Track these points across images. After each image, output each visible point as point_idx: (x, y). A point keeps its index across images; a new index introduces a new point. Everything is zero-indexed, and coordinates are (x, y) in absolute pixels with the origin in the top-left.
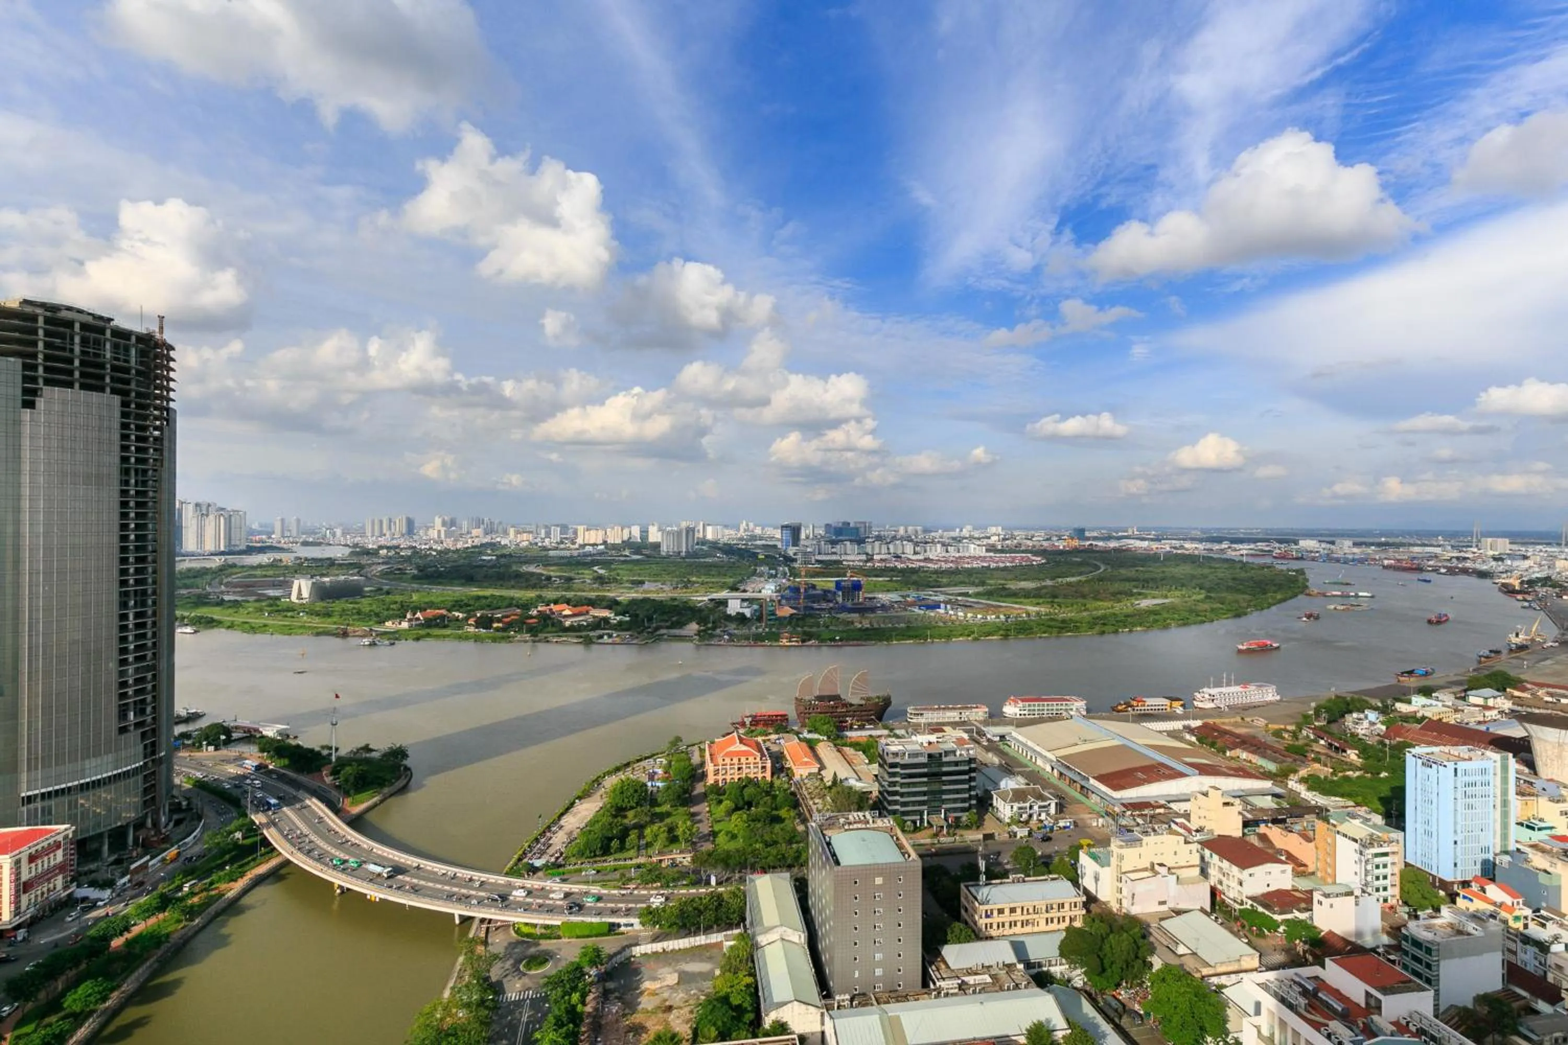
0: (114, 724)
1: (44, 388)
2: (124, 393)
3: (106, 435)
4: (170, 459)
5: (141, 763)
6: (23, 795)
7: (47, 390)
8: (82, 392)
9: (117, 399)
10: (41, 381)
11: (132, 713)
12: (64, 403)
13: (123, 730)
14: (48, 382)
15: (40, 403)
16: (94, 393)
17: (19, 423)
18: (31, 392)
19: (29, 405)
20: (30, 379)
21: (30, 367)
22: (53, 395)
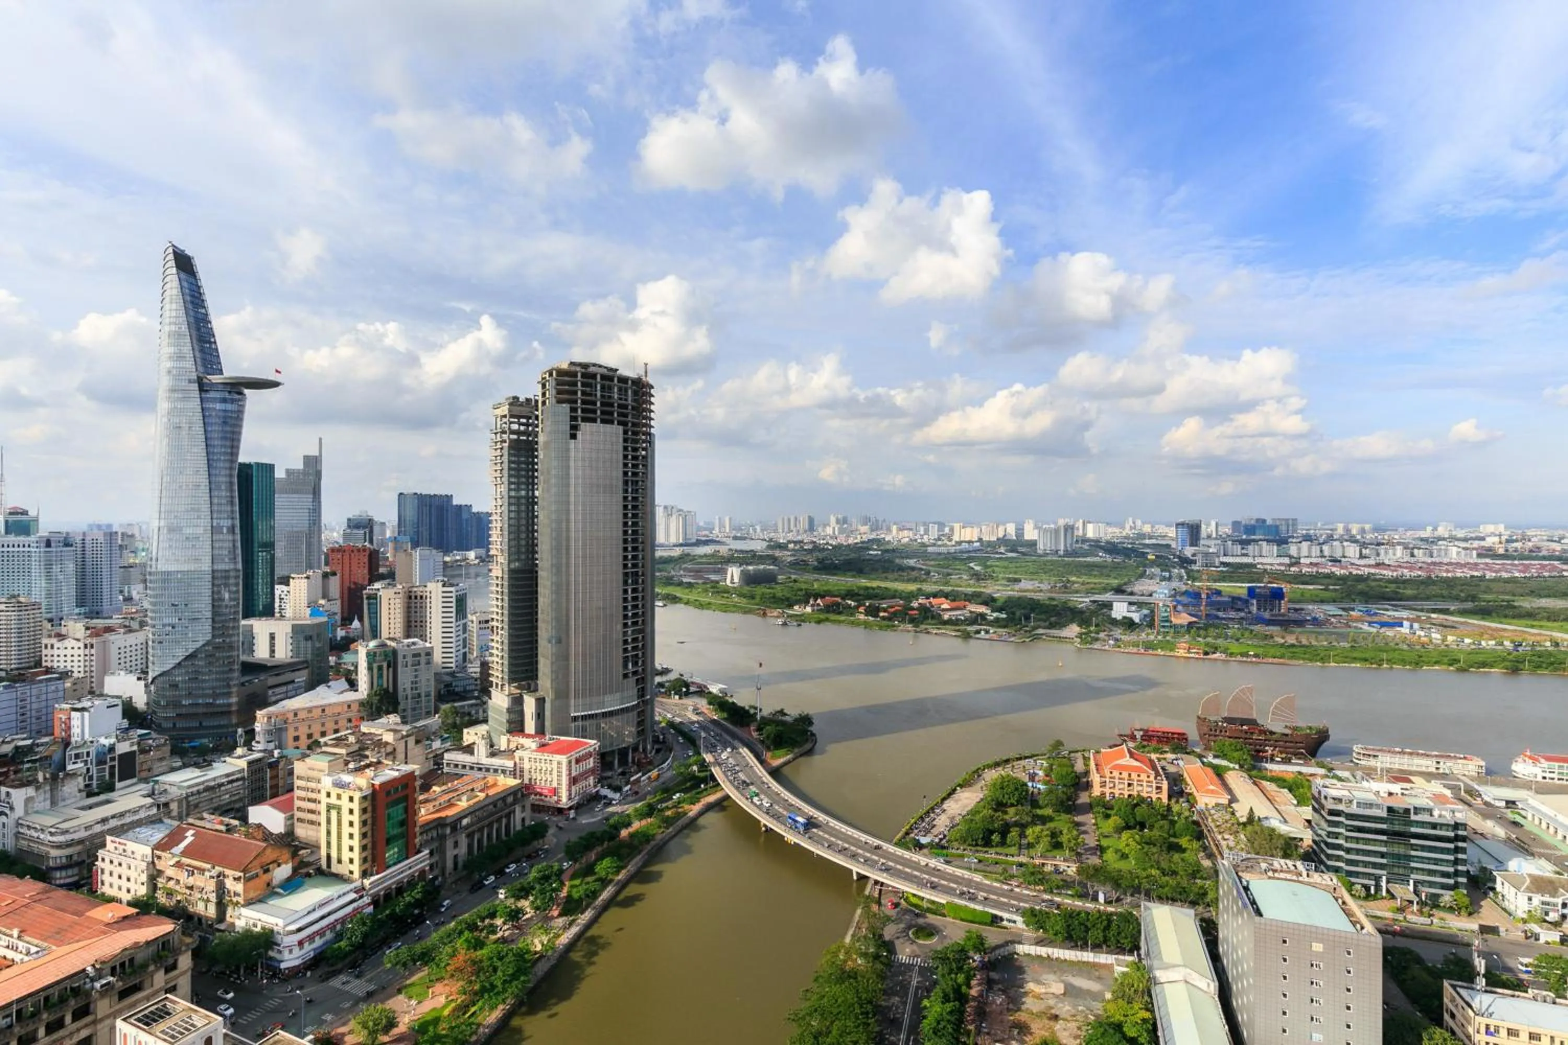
0: (621, 671)
1: (581, 424)
2: (625, 424)
3: (615, 456)
5: (636, 702)
6: (572, 714)
7: (583, 425)
8: (602, 425)
9: (621, 428)
10: (579, 419)
11: (631, 664)
12: (592, 433)
13: (625, 676)
14: (583, 420)
15: (579, 435)
16: (608, 425)
17: (568, 450)
18: (574, 428)
19: (573, 437)
20: (574, 419)
21: (574, 410)
22: (586, 429)
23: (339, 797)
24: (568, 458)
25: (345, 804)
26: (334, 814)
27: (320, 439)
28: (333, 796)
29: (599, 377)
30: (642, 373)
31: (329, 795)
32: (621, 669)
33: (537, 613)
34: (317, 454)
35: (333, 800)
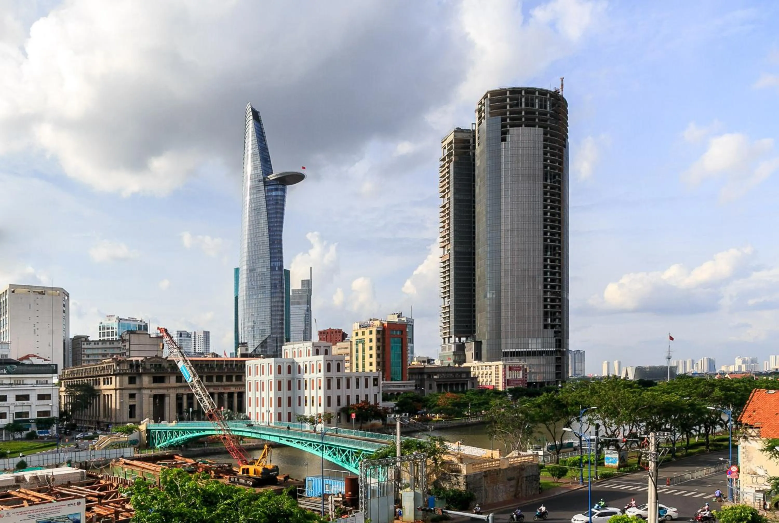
0: (542, 324)
1: (510, 129)
2: (545, 128)
3: (537, 152)
4: (566, 166)
5: (554, 349)
6: (503, 350)
7: (511, 130)
8: (526, 128)
9: (541, 129)
10: (508, 126)
11: (550, 319)
12: (518, 135)
13: (546, 327)
14: (511, 126)
15: (508, 137)
16: (531, 128)
17: (499, 150)
18: (504, 133)
19: (504, 140)
20: (503, 126)
21: (504, 120)
22: (513, 131)
23: (363, 333)
24: (499, 157)
25: (367, 336)
26: (360, 345)
27: (311, 268)
28: (360, 334)
29: (523, 93)
30: (559, 87)
31: (357, 334)
32: (542, 320)
33: (474, 280)
34: (309, 278)
35: (360, 336)
